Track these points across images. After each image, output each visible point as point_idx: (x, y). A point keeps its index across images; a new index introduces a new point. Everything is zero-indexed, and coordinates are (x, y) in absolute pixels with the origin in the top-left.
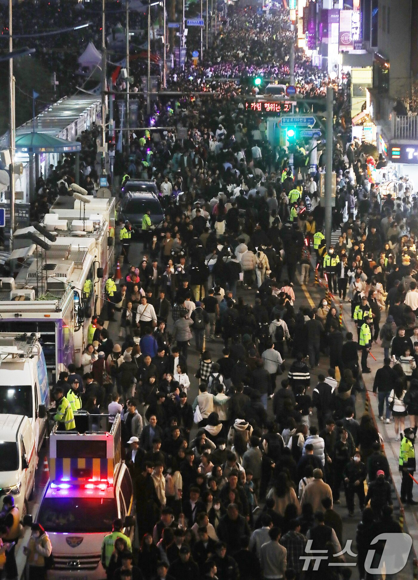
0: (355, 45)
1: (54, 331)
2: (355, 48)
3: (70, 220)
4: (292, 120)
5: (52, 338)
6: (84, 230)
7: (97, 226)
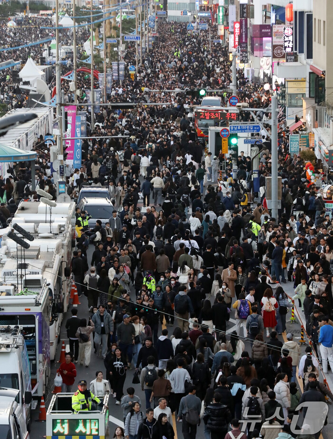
0: (288, 57)
1: (34, 323)
2: (287, 61)
3: (37, 223)
4: (239, 128)
5: (33, 330)
6: (51, 232)
7: (62, 229)
